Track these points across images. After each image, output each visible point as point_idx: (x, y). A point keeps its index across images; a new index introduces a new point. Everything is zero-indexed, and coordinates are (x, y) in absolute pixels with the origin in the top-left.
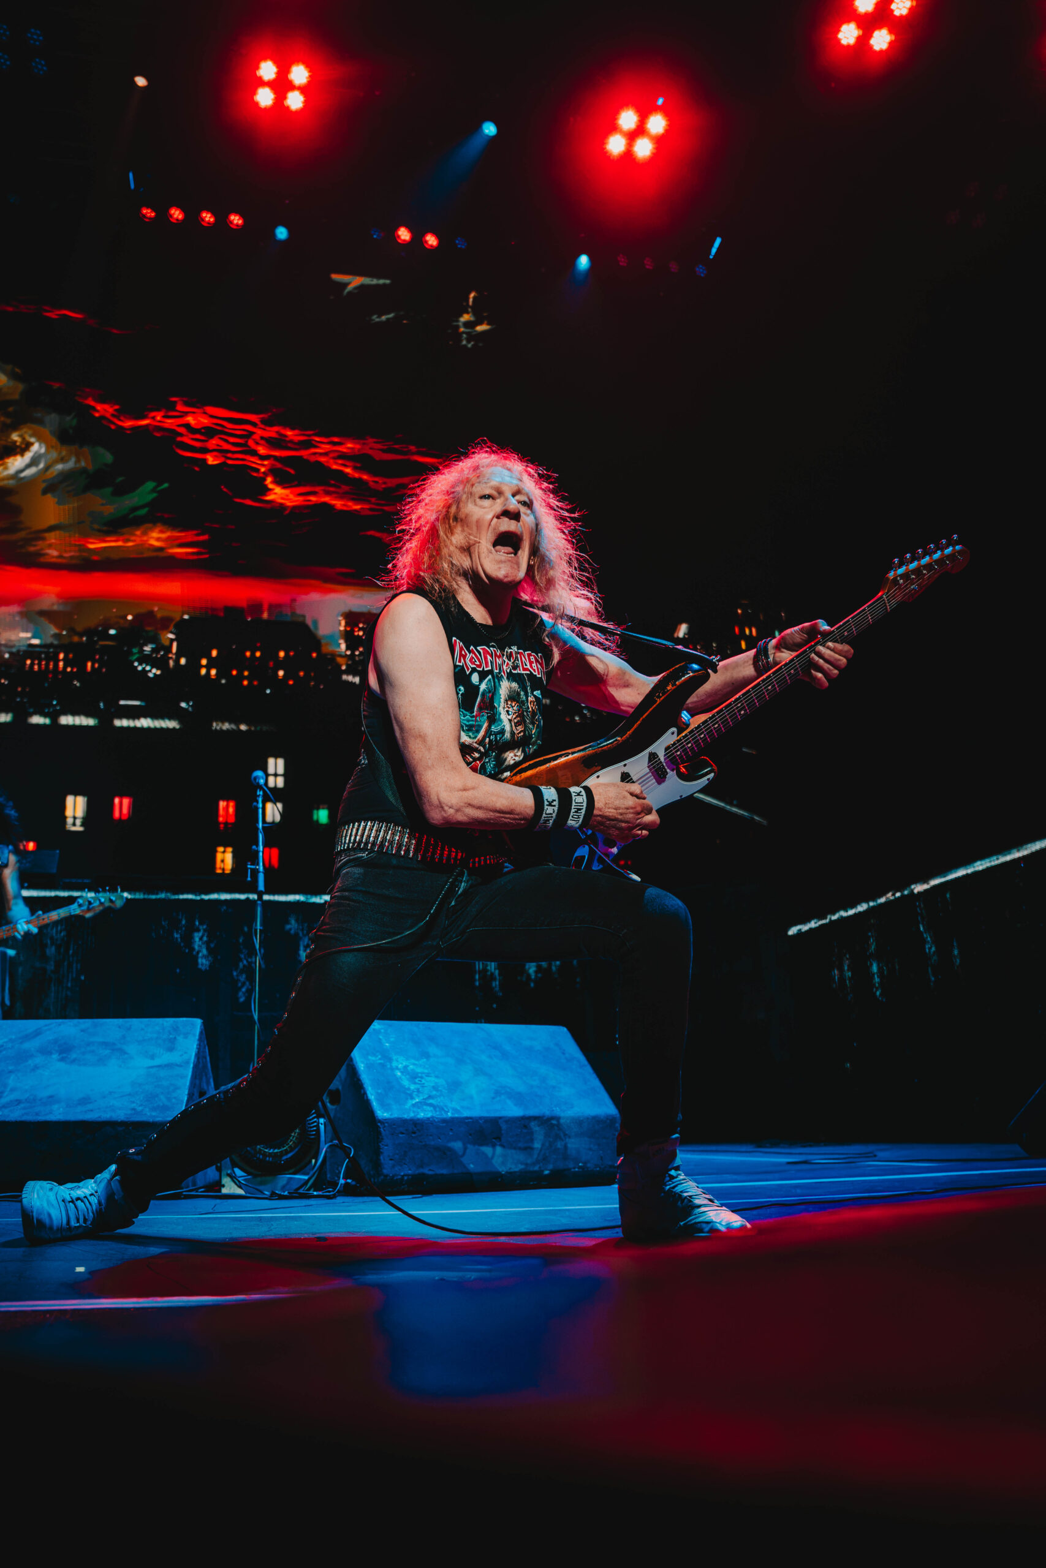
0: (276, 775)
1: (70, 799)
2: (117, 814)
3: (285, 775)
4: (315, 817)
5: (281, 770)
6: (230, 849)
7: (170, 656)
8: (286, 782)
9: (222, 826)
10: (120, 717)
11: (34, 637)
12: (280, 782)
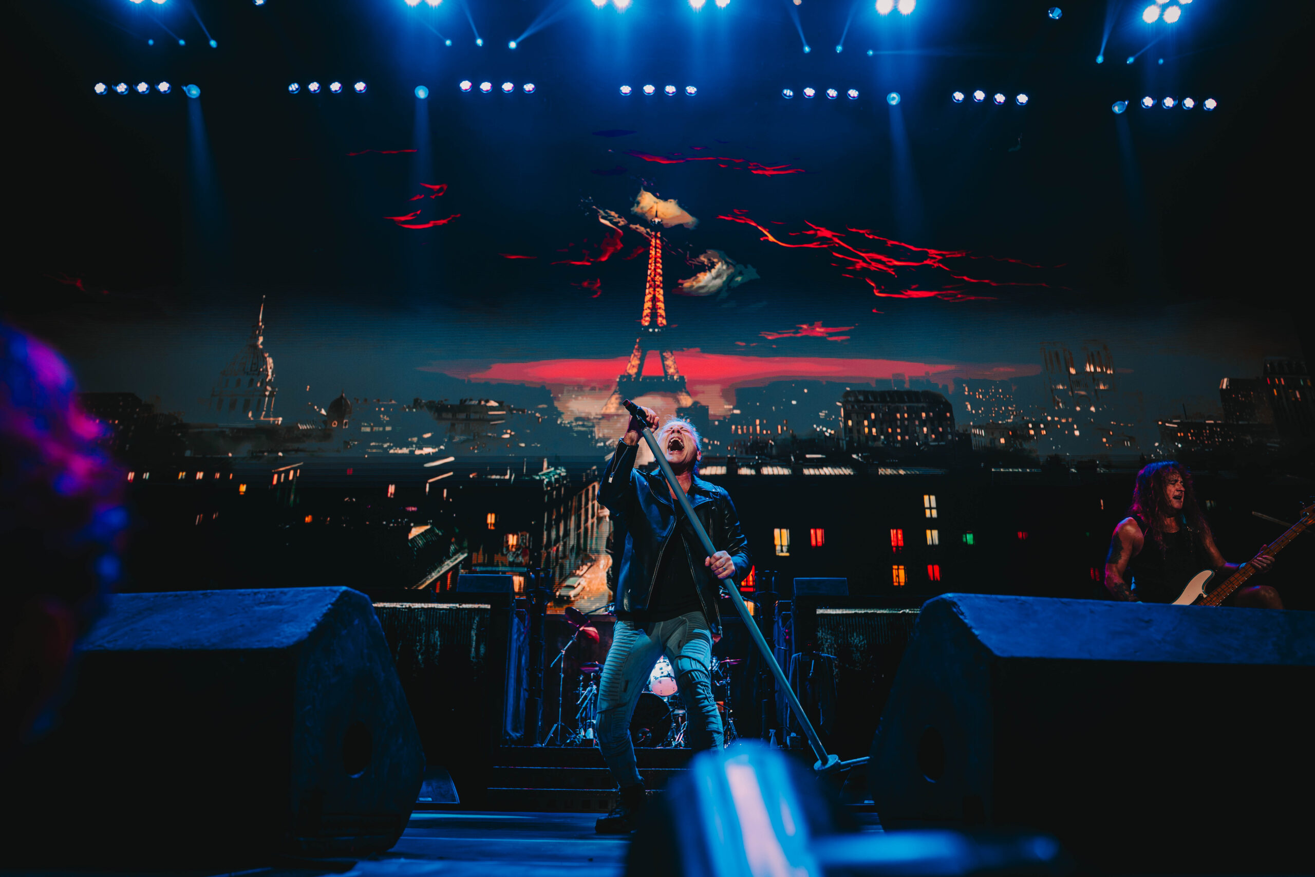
0: (931, 508)
1: (777, 532)
2: (814, 542)
3: (937, 508)
4: (964, 540)
5: (934, 504)
6: (902, 567)
7: (840, 419)
8: (938, 513)
9: (894, 549)
10: (808, 467)
11: (735, 408)
12: (935, 513)
